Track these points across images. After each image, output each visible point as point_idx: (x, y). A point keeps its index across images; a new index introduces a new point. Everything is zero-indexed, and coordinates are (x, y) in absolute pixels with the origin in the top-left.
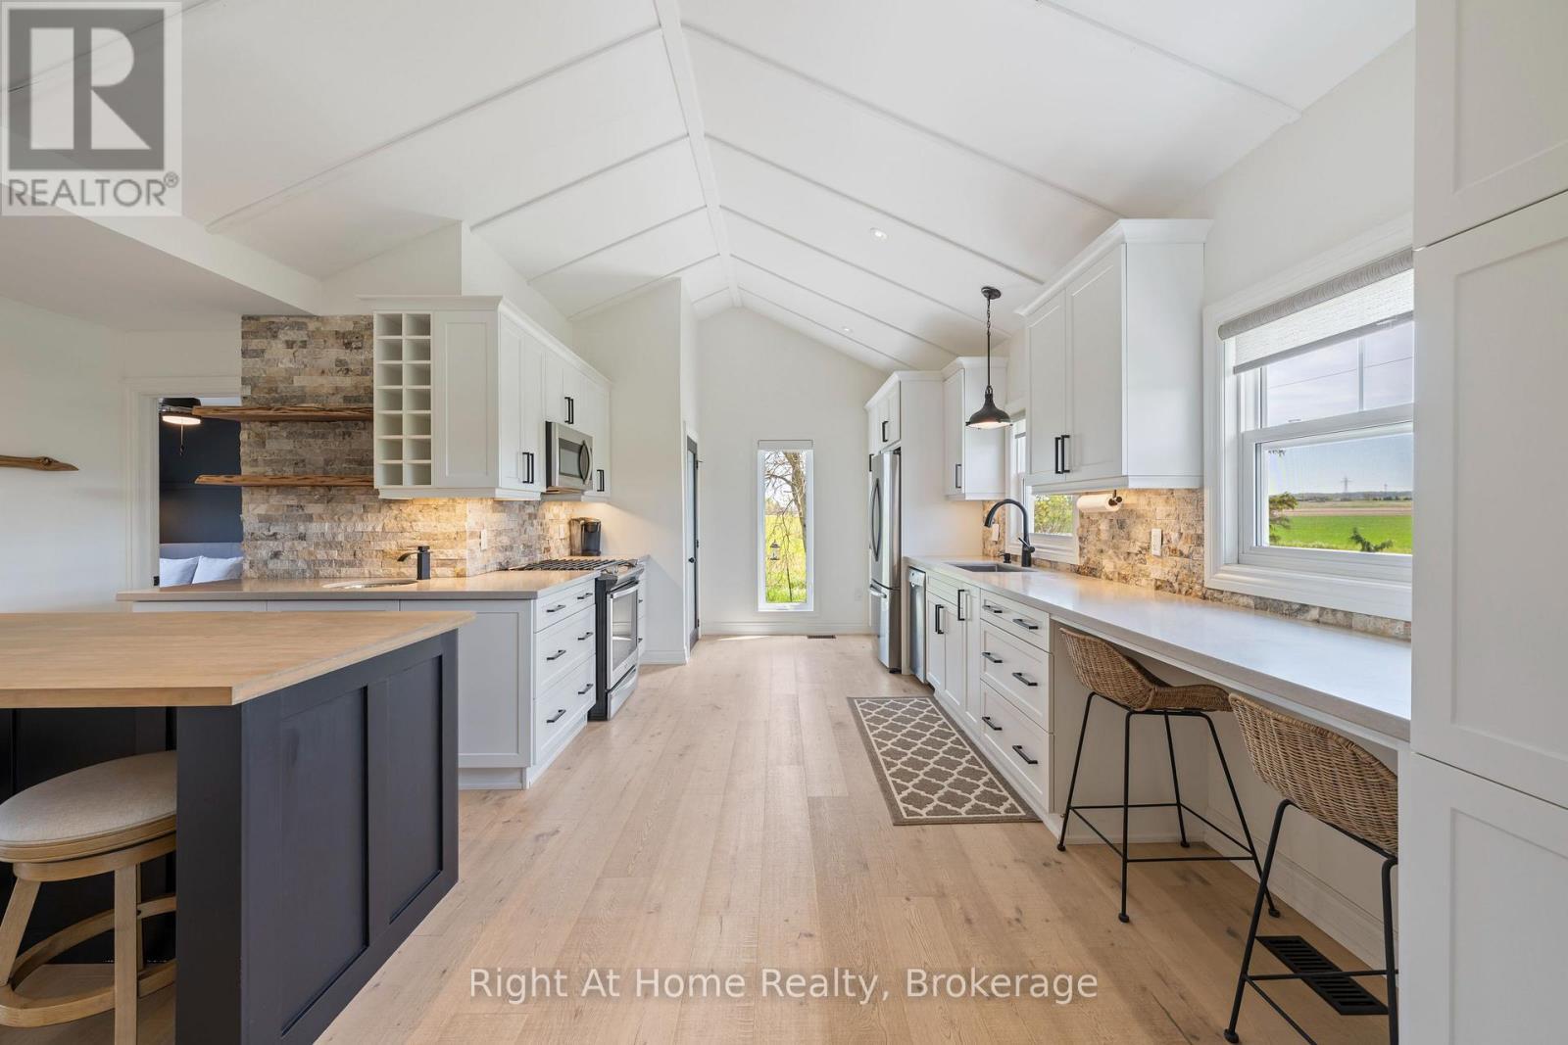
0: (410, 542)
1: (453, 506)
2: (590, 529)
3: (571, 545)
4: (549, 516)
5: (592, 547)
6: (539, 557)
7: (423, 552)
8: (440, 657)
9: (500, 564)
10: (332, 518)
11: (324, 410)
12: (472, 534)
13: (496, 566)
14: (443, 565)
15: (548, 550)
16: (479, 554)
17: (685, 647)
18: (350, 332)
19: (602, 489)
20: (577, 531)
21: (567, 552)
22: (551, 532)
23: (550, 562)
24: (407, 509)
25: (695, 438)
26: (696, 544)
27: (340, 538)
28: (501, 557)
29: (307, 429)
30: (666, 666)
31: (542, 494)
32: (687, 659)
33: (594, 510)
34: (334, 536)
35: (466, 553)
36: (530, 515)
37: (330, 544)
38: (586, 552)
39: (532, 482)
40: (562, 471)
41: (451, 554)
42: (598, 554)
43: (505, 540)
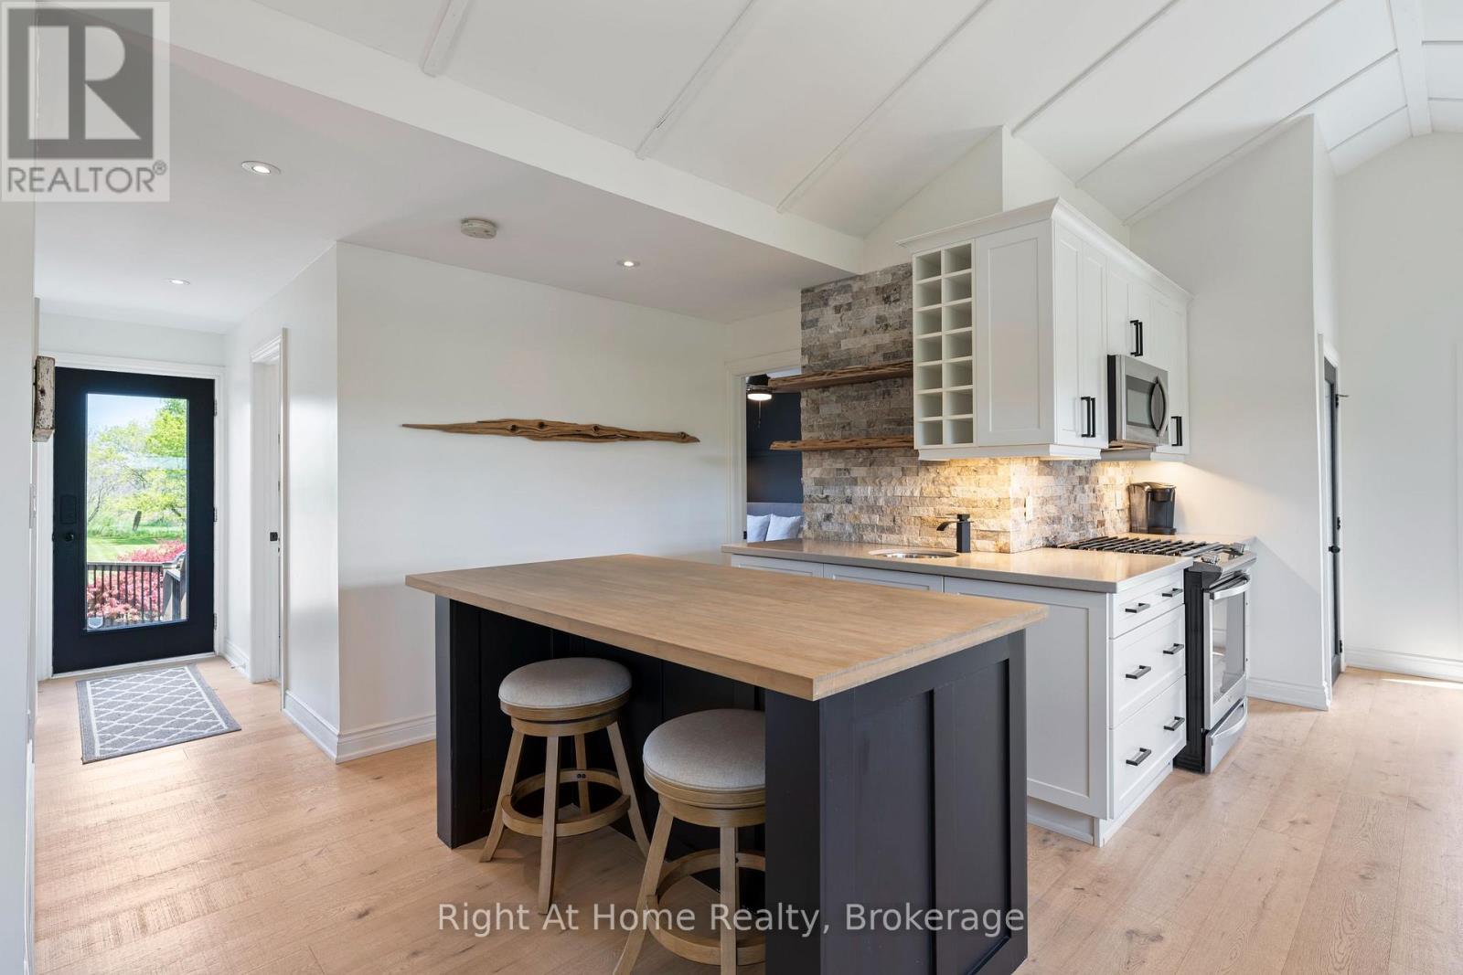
0: (948, 509)
1: (996, 469)
2: (1159, 497)
3: (1131, 519)
4: (1103, 480)
5: (1163, 523)
6: (1092, 533)
7: (963, 520)
8: (1006, 662)
9: (1047, 539)
10: (874, 482)
11: (867, 369)
12: (1017, 501)
13: (1042, 542)
14: (984, 537)
15: (1102, 523)
16: (1024, 526)
17: (1325, 684)
18: (888, 286)
19: (1179, 442)
20: (1140, 501)
21: (1125, 527)
22: (1106, 500)
23: (1106, 539)
24: (945, 472)
25: (1334, 361)
26: (1336, 524)
27: (881, 502)
28: (1048, 531)
29: (851, 391)
30: (1290, 707)
31: (1103, 451)
32: (1328, 703)
33: (1164, 471)
34: (876, 499)
35: (1009, 525)
36: (1080, 477)
37: (873, 508)
38: (1153, 528)
39: (1094, 436)
40: (1129, 420)
41: (993, 524)
42: (1172, 532)
43: (1052, 510)
